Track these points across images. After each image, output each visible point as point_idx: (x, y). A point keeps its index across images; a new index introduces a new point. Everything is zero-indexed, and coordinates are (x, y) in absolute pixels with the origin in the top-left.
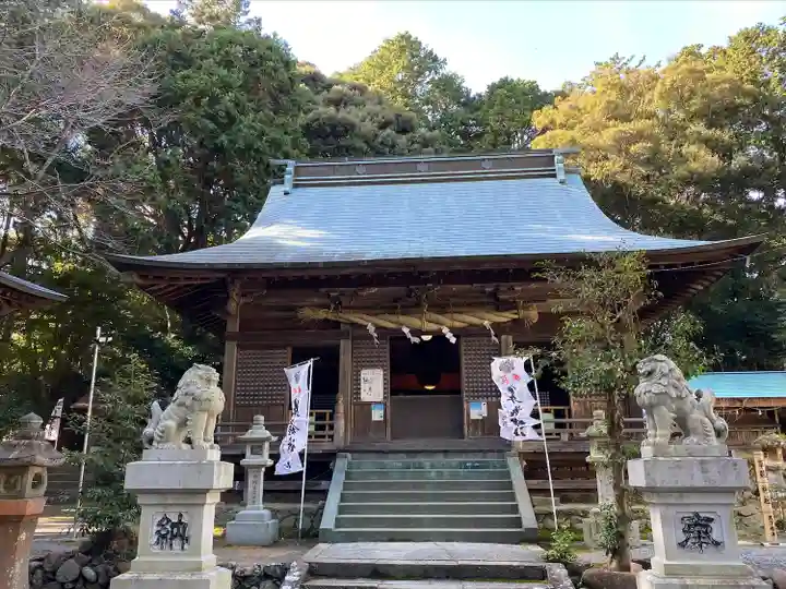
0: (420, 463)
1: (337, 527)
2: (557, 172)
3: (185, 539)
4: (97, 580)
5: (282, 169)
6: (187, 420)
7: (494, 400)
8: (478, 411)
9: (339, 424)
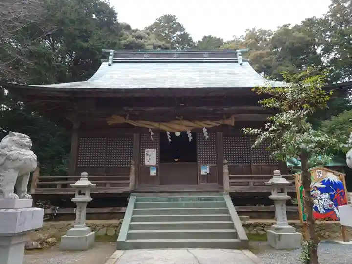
0: (176, 199)
2: (238, 60)
7: (213, 165)
8: (205, 170)
9: (132, 177)
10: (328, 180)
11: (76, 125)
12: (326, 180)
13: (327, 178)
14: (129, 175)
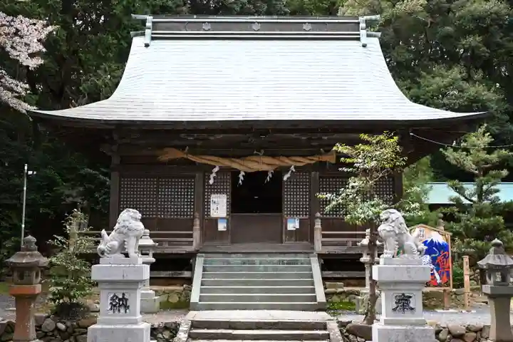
0: (253, 261)
1: (200, 301)
2: (361, 36)
3: (127, 307)
4: (66, 330)
5: (144, 22)
6: (125, 241)
7: (304, 217)
8: (293, 225)
9: (197, 234)
10: (432, 241)
11: (116, 161)
12: (429, 240)
13: (429, 238)
14: (192, 230)
